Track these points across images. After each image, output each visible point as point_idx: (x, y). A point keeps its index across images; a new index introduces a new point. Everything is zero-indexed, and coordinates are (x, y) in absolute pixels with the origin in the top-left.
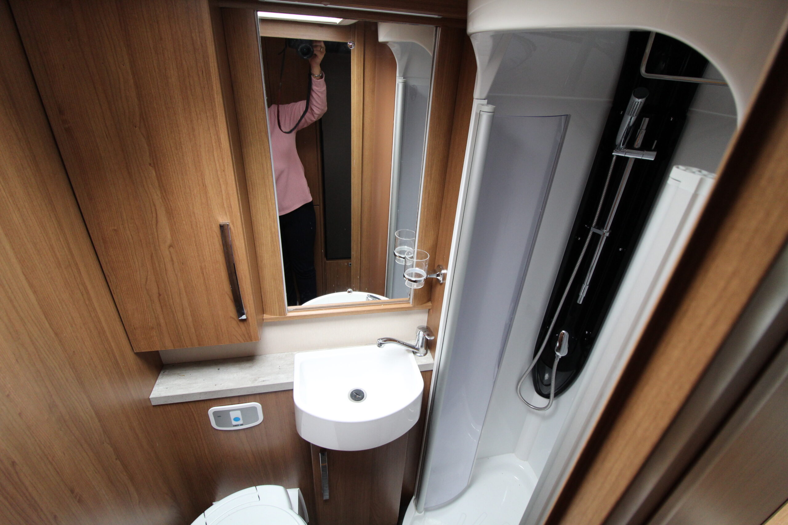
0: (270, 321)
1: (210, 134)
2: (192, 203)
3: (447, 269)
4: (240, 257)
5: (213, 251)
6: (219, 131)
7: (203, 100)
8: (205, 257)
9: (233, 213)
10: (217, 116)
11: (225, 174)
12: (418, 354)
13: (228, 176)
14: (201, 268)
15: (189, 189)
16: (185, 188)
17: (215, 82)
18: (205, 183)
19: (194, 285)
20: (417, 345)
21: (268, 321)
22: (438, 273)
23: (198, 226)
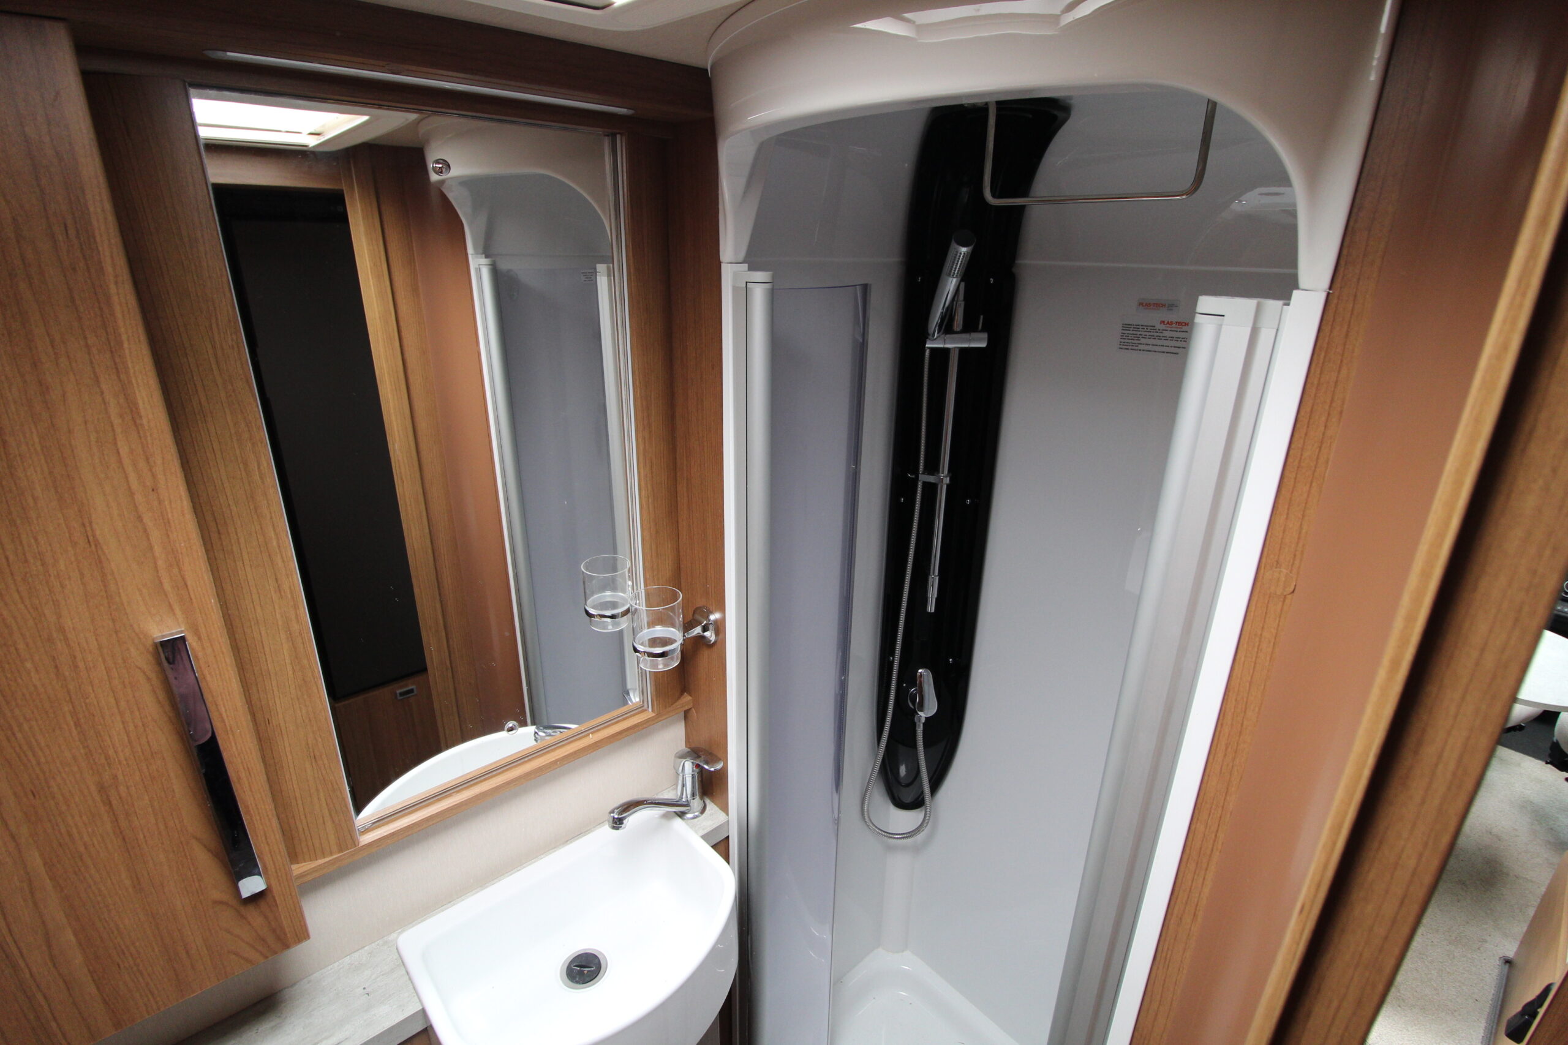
0: (317, 874)
1: (102, 393)
2: (53, 601)
3: (722, 607)
4: (226, 721)
5: (136, 727)
6: (130, 382)
7: (73, 301)
8: (111, 752)
9: (192, 603)
10: (120, 344)
11: (159, 498)
12: (689, 816)
13: (170, 502)
14: (102, 788)
15: (39, 563)
16: (26, 561)
17: (107, 254)
18: (94, 536)
19: (82, 849)
20: (684, 796)
21: (309, 878)
22: (705, 622)
23: (81, 665)
